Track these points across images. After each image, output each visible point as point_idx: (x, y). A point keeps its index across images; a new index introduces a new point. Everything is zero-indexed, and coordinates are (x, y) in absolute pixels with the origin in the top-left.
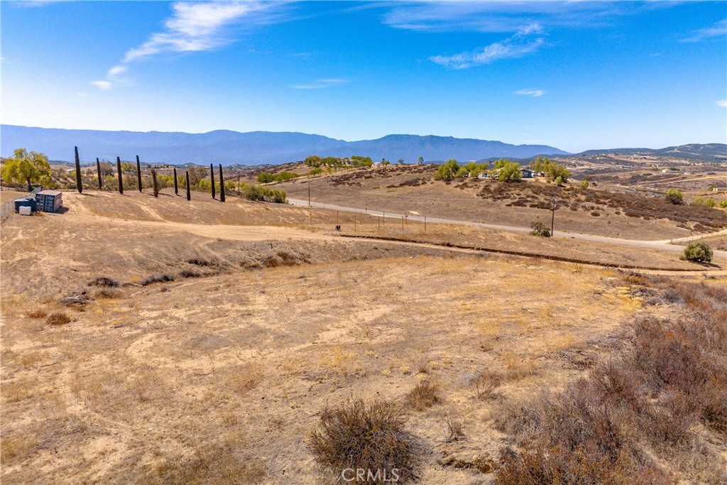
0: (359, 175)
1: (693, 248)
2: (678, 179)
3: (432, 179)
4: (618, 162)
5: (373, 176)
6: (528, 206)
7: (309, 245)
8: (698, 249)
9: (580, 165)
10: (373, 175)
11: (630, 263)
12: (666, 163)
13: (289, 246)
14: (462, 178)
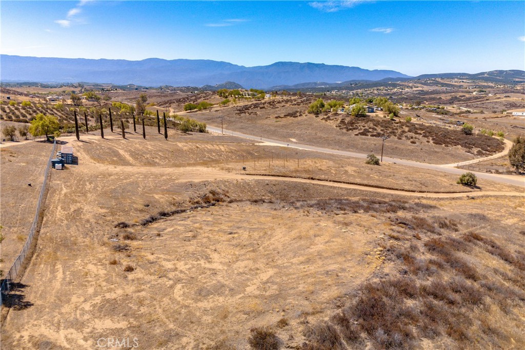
0: (256, 106)
1: (465, 176)
2: (483, 101)
3: (306, 112)
4: (443, 85)
5: (266, 107)
6: (369, 136)
7: (227, 183)
8: (467, 178)
9: (415, 87)
10: (265, 105)
11: (424, 189)
12: (477, 85)
13: (216, 185)
14: (327, 112)
